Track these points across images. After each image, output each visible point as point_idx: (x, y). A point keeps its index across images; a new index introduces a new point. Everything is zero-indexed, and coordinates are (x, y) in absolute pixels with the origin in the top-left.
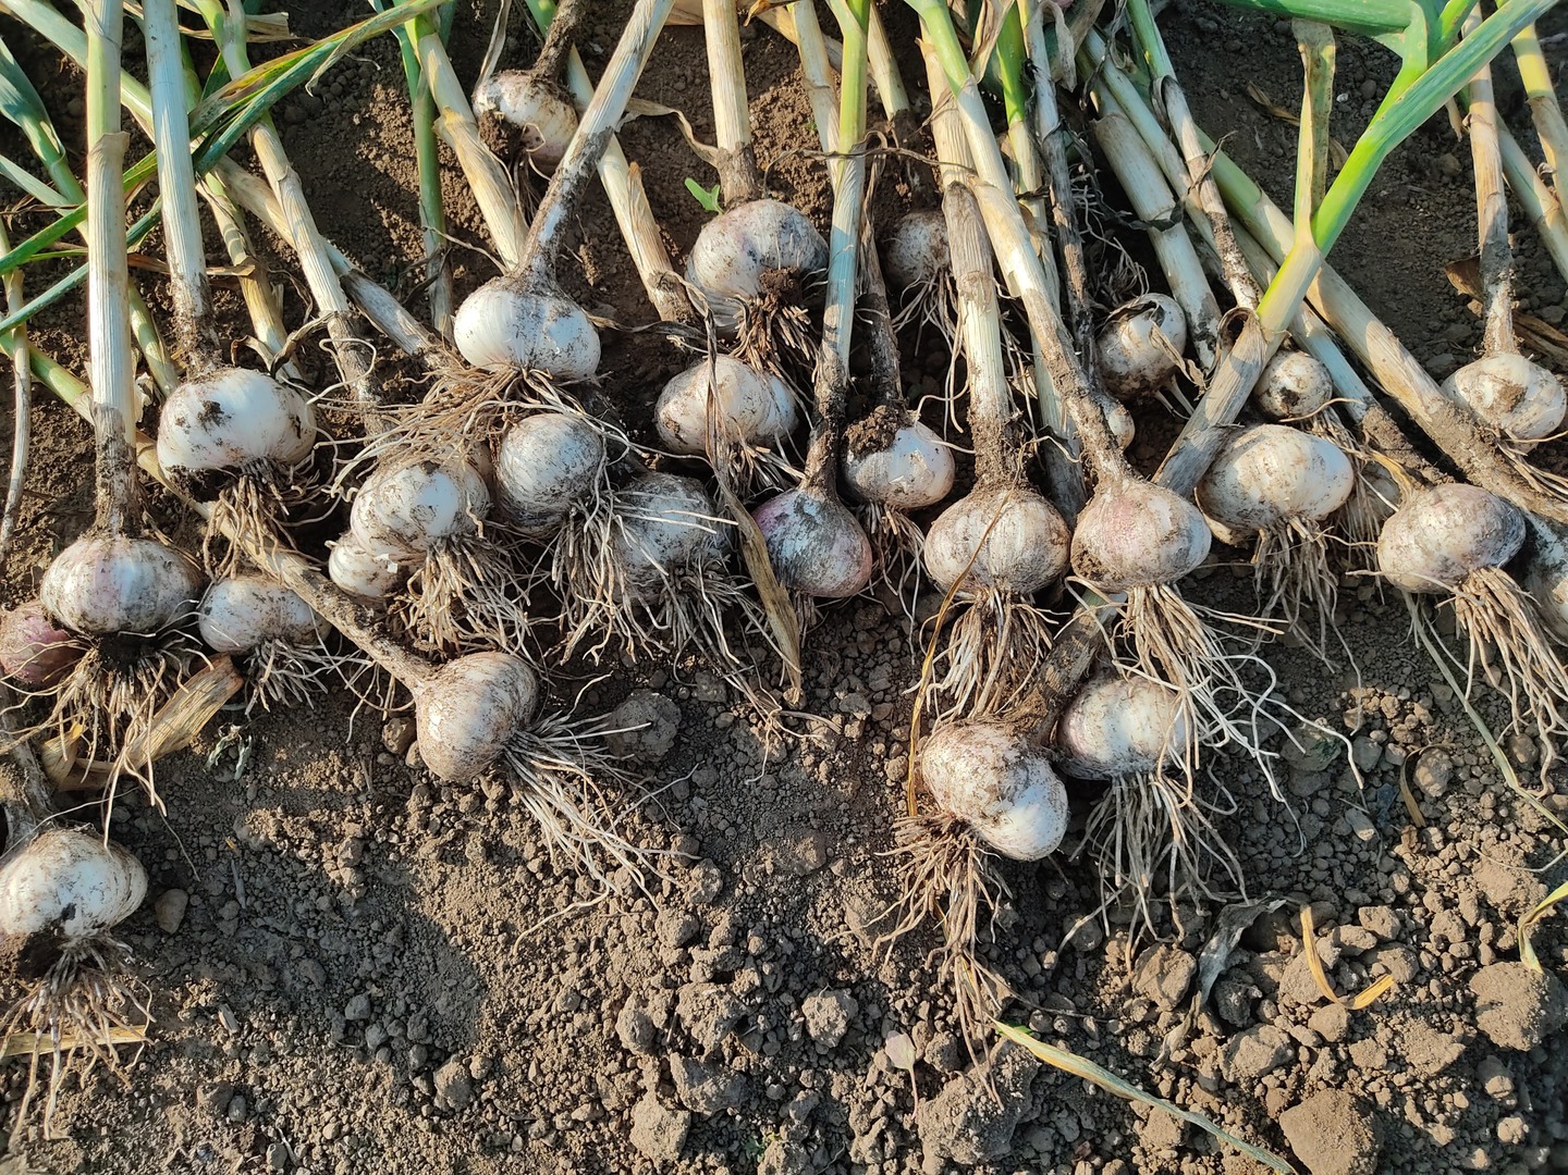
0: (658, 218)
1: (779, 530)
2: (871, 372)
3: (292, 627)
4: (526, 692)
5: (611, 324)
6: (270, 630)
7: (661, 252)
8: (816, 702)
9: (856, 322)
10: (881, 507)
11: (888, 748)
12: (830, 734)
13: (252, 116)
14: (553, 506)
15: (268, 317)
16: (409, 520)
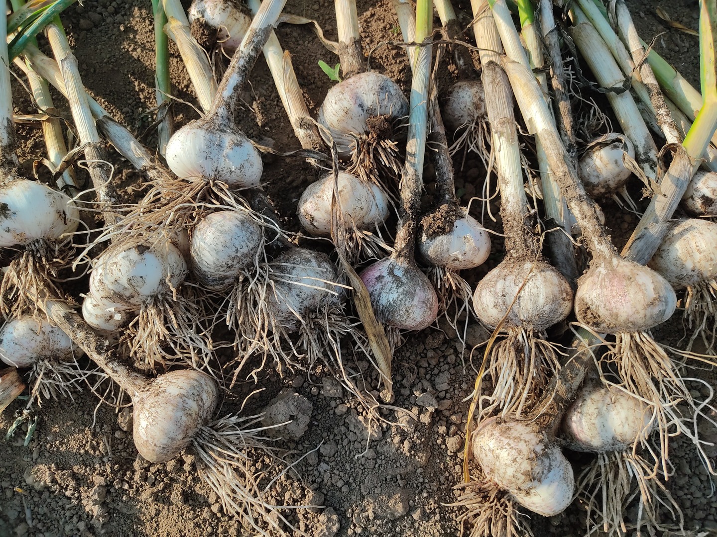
0: (301, 85)
1: (378, 286)
2: (436, 182)
3: (58, 350)
4: (208, 400)
5: (270, 150)
6: (43, 353)
7: (302, 105)
8: (401, 399)
9: (427, 150)
10: (443, 269)
11: (448, 429)
12: (411, 421)
13: (46, 19)
14: (228, 274)
15: (56, 145)
16: (127, 286)
